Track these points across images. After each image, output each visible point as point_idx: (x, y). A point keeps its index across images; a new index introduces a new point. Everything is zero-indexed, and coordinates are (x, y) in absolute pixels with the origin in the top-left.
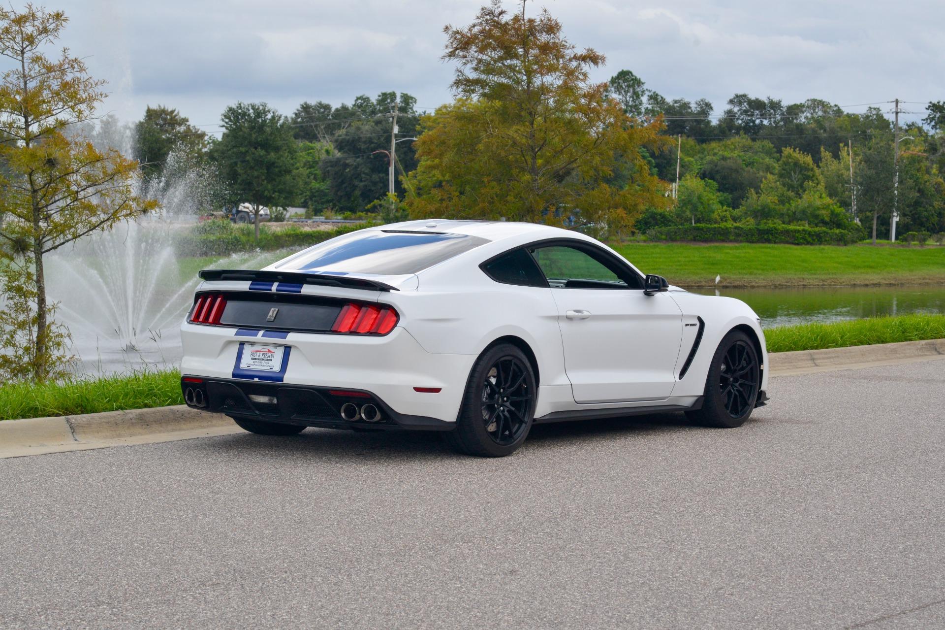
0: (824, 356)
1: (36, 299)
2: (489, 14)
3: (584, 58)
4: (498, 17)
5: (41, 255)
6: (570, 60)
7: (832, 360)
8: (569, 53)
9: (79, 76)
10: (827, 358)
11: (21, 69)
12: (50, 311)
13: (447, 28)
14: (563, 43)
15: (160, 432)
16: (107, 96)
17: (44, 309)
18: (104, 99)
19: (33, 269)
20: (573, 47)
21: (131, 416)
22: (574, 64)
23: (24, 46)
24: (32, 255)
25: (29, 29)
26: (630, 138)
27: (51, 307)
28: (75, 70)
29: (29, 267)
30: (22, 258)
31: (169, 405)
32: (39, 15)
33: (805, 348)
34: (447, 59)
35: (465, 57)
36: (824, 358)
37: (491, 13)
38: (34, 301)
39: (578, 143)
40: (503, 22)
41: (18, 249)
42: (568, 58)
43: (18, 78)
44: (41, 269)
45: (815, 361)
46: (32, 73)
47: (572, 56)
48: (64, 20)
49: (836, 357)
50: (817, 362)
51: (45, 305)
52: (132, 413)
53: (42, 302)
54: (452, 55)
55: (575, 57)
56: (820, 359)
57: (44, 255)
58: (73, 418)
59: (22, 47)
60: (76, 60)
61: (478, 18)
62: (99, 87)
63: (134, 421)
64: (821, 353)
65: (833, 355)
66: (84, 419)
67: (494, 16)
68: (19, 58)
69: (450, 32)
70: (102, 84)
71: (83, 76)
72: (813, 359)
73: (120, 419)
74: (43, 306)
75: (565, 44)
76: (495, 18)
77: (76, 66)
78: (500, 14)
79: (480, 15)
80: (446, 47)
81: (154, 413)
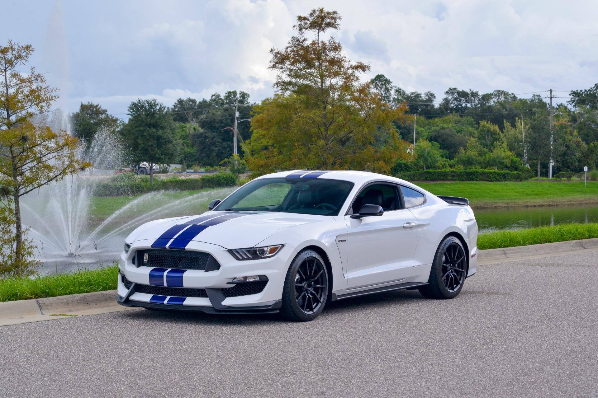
0: (512, 251)
1: (15, 226)
2: (297, 41)
3: (356, 68)
4: (302, 43)
5: (18, 198)
6: (348, 69)
7: (517, 254)
8: (347, 65)
9: (41, 85)
10: (514, 253)
11: (4, 81)
12: (24, 233)
13: (272, 50)
14: (344, 58)
15: (96, 307)
16: (58, 98)
17: (20, 231)
18: (56, 99)
19: (13, 206)
20: (350, 61)
21: (77, 298)
22: (350, 71)
23: (7, 67)
24: (13, 198)
25: (9, 56)
26: (386, 116)
27: (25, 230)
28: (38, 81)
29: (10, 205)
30: (6, 200)
31: (100, 291)
32: (16, 47)
33: (500, 247)
34: (271, 69)
35: (282, 68)
36: (512, 253)
37: (298, 40)
38: (14, 226)
39: (354, 120)
40: (305, 45)
41: (3, 194)
42: (346, 67)
43: (3, 87)
44: (18, 206)
45: (507, 255)
46: (12, 84)
47: (349, 66)
48: (31, 50)
49: (519, 252)
50: (508, 255)
52: (78, 296)
53: (19, 227)
54: (274, 66)
55: (351, 67)
56: (510, 253)
57: (19, 197)
58: (40, 300)
59: (5, 67)
60: (39, 75)
61: (289, 43)
62: (54, 92)
63: (79, 301)
64: (510, 250)
65: (518, 251)
66: (48, 301)
67: (300, 42)
68: (4, 74)
69: (274, 53)
70: (55, 90)
71: (44, 85)
72: (505, 254)
73: (70, 300)
74: (20, 229)
75: (345, 59)
76: (301, 43)
77: (39, 79)
78: (303, 41)
79: (291, 41)
80: (270, 62)
81: (91, 296)
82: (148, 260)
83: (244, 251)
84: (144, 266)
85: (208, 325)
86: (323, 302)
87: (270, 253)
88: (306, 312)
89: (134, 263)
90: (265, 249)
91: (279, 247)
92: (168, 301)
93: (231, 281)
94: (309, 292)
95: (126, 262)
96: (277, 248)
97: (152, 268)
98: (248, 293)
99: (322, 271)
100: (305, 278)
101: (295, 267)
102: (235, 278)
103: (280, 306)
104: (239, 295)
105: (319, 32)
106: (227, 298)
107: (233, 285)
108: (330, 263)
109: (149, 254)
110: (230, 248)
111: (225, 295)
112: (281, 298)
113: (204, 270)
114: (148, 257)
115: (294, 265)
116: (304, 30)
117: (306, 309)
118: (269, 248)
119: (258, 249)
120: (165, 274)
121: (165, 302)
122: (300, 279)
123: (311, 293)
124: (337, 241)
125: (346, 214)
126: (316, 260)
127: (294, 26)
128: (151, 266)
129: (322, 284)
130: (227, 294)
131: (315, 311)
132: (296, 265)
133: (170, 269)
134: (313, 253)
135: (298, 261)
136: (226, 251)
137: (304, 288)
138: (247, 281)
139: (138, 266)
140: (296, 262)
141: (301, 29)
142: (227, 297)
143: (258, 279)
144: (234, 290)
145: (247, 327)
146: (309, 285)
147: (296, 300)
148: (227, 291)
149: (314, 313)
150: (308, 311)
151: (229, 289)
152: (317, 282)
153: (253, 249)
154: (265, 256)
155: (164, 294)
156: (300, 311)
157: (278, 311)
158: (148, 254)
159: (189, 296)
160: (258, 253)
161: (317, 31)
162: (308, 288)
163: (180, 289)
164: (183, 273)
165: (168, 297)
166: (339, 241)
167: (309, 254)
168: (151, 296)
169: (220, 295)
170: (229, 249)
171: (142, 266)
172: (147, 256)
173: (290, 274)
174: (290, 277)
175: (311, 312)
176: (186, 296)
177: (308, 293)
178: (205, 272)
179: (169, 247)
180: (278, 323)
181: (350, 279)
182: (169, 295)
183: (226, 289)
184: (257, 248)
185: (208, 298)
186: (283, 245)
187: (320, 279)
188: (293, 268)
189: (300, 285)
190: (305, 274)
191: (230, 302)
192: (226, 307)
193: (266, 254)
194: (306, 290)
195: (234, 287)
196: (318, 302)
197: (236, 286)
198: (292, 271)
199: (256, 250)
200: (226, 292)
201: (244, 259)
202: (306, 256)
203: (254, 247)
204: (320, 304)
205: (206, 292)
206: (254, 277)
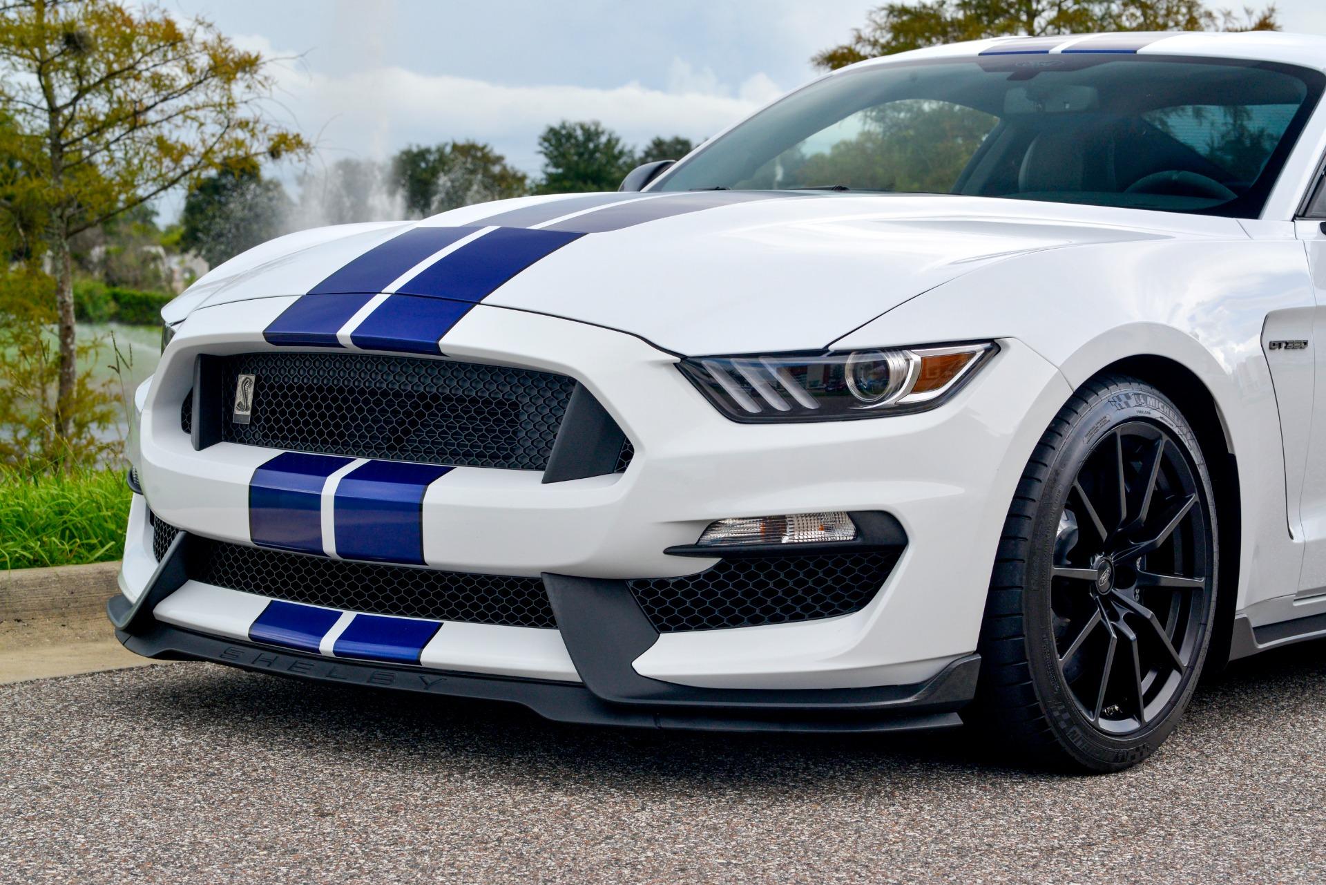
15: (56, 641)
51: (73, 339)
81: (41, 583)
82: (254, 411)
83: (773, 371)
84: (233, 440)
85: (556, 785)
86: (1191, 667)
87: (916, 390)
88: (1104, 724)
89: (186, 427)
90: (895, 362)
91: (973, 354)
92: (344, 637)
93: (690, 537)
94: (1123, 613)
95: (147, 420)
96: (957, 361)
97: (272, 453)
98: (787, 610)
99: (1194, 498)
100: (1104, 534)
101: (1057, 473)
102: (713, 525)
103: (967, 690)
104: (735, 622)
106: (664, 637)
107: (703, 565)
108: (1232, 458)
109: (258, 379)
110: (690, 351)
111: (656, 620)
112: (972, 645)
113: (540, 475)
114: (256, 395)
115: (1053, 459)
117: (1104, 706)
118: (916, 358)
119: (850, 360)
120: (331, 485)
121: (327, 644)
122: (1075, 540)
123: (1135, 620)
124: (1266, 346)
125: (1302, 214)
126: (1165, 438)
128: (267, 445)
129: (1189, 573)
130: (666, 611)
131: (1150, 713)
132: (1063, 463)
133: (360, 462)
134: (1151, 401)
135: (1074, 440)
136: (665, 364)
137: (1096, 592)
138: (785, 540)
139: (204, 442)
140: (1061, 445)
142: (667, 629)
143: (845, 533)
144: (710, 594)
145: (777, 810)
146: (1122, 577)
147: (1052, 657)
148: (670, 594)
149: (1145, 727)
150: (1116, 717)
151: (682, 582)
152: (1161, 560)
153: (824, 360)
154: (890, 401)
155: (325, 600)
156: (1076, 720)
157: (954, 720)
158: (253, 378)
159: (454, 616)
160: (850, 382)
162: (1118, 592)
163: (412, 574)
164: (428, 484)
165: (347, 617)
166: (1275, 345)
167: (1132, 402)
168: (259, 603)
169: (629, 616)
170: (684, 358)
171: (226, 440)
172: (251, 391)
173: (1031, 510)
174: (1027, 529)
175: (1131, 725)
176: (439, 613)
177: (1114, 616)
178: (545, 481)
179: (354, 338)
180: (947, 783)
181: (1310, 543)
182: (350, 605)
183: (662, 582)
184: (846, 353)
185: (557, 632)
186: (994, 347)
187: (1178, 543)
188: (1045, 474)
189: (1079, 573)
190: (1109, 513)
191: (681, 657)
192: (663, 689)
193: (896, 390)
194: (1109, 601)
195: (710, 575)
196: (1164, 665)
197: (716, 567)
198: (1037, 491)
199: (840, 369)
200: (658, 602)
201: (768, 416)
202: (1115, 416)
203: (832, 348)
204: (1174, 680)
205: (547, 598)
206: (825, 519)
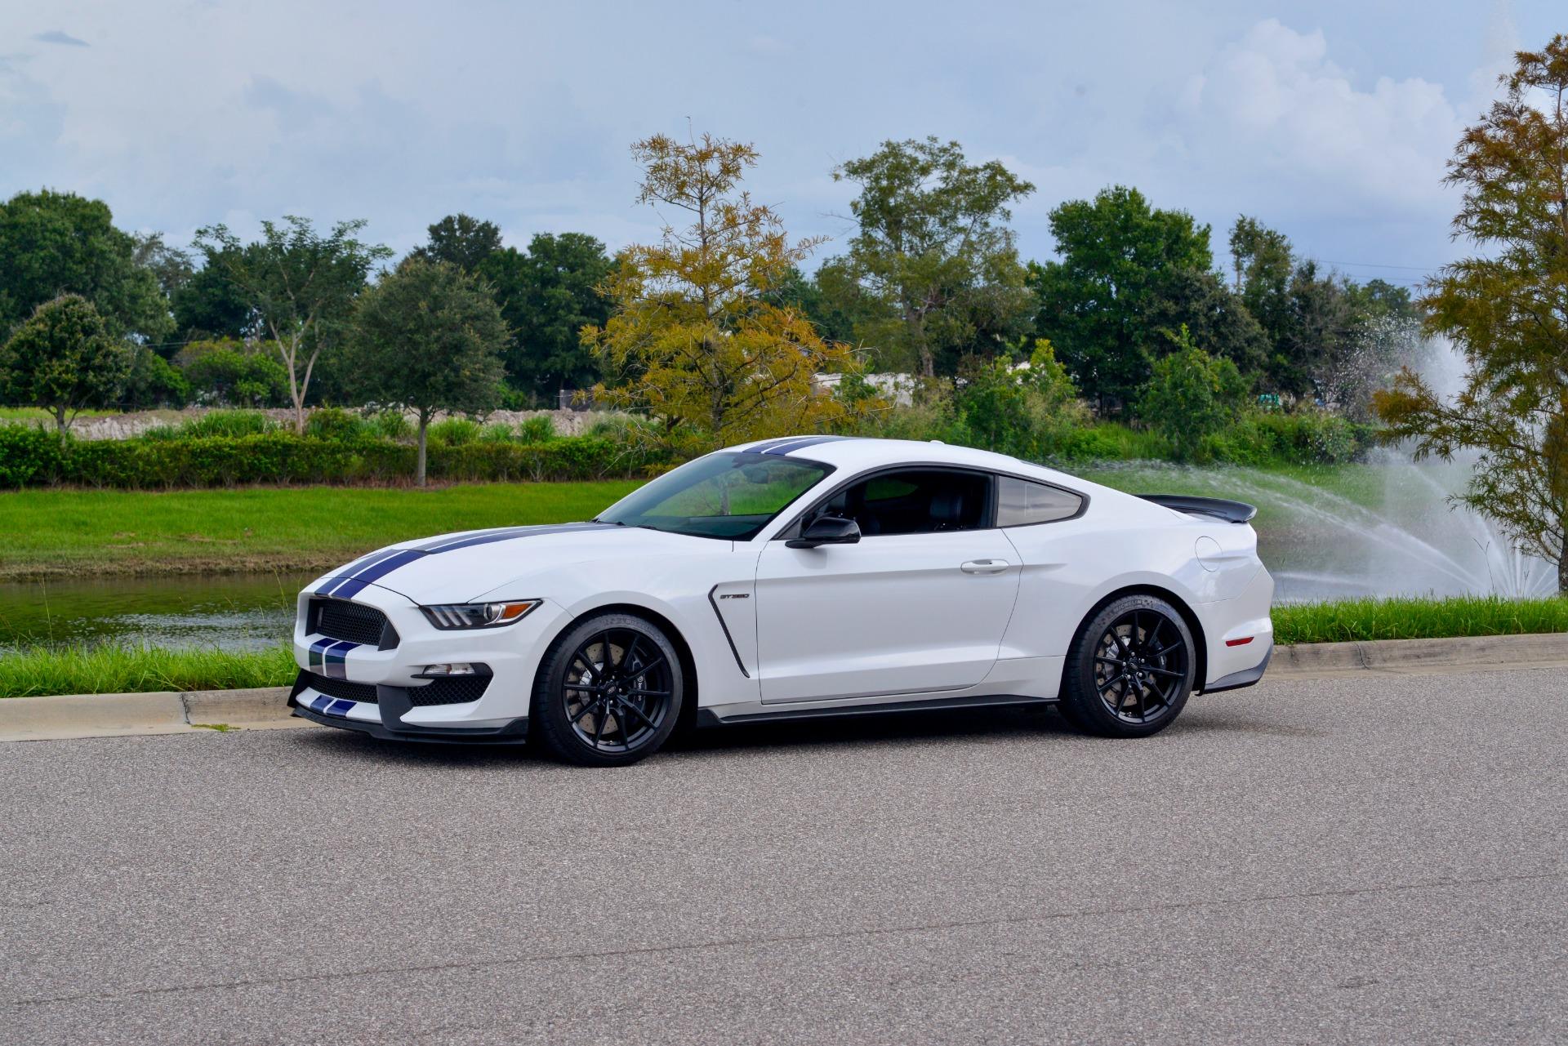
2: (1505, 112)
4: (1518, 117)
11: (698, 223)
34: (1451, 183)
37: (1508, 112)
40: (1523, 123)
54: (1458, 176)
58: (191, 696)
59: (701, 193)
61: (1483, 118)
67: (1514, 116)
76: (1516, 119)
78: (1521, 112)
79: (1488, 116)
80: (1450, 164)
86: (663, 728)
87: (505, 618)
88: (600, 746)
89: (307, 627)
90: (494, 608)
91: (531, 604)
93: (420, 672)
94: (620, 705)
95: (299, 624)
96: (525, 606)
98: (455, 699)
99: (660, 659)
102: (428, 667)
103: (525, 730)
104: (438, 703)
105: (1561, 90)
106: (414, 708)
107: (427, 682)
108: (686, 644)
110: (426, 603)
111: (410, 702)
112: (523, 710)
113: (377, 647)
116: (1523, 86)
118: (503, 606)
123: (625, 707)
124: (715, 597)
125: (776, 538)
126: (638, 635)
127: (1501, 79)
128: (318, 634)
129: (663, 689)
130: (416, 699)
131: (633, 745)
133: (333, 642)
134: (627, 621)
136: (418, 609)
138: (453, 673)
141: (1514, 86)
142: (415, 705)
143: (470, 671)
144: (429, 692)
148: (416, 692)
149: (628, 749)
150: (612, 745)
151: (421, 688)
153: (473, 606)
154: (493, 622)
157: (523, 742)
158: (323, 609)
159: (357, 699)
160: (485, 615)
161: (1557, 87)
163: (345, 684)
164: (349, 651)
165: (334, 701)
166: (721, 597)
168: (315, 695)
169: (401, 700)
170: (423, 606)
171: (311, 632)
172: (322, 614)
176: (353, 699)
177: (615, 706)
178: (379, 650)
181: (765, 680)
183: (415, 688)
185: (378, 706)
186: (540, 602)
191: (419, 715)
192: (408, 727)
193: (496, 617)
195: (430, 685)
197: (432, 682)
200: (411, 695)
201: (452, 627)
203: (469, 603)
204: (651, 731)
205: (376, 693)
206: (463, 665)
